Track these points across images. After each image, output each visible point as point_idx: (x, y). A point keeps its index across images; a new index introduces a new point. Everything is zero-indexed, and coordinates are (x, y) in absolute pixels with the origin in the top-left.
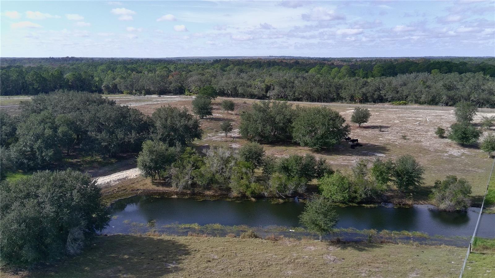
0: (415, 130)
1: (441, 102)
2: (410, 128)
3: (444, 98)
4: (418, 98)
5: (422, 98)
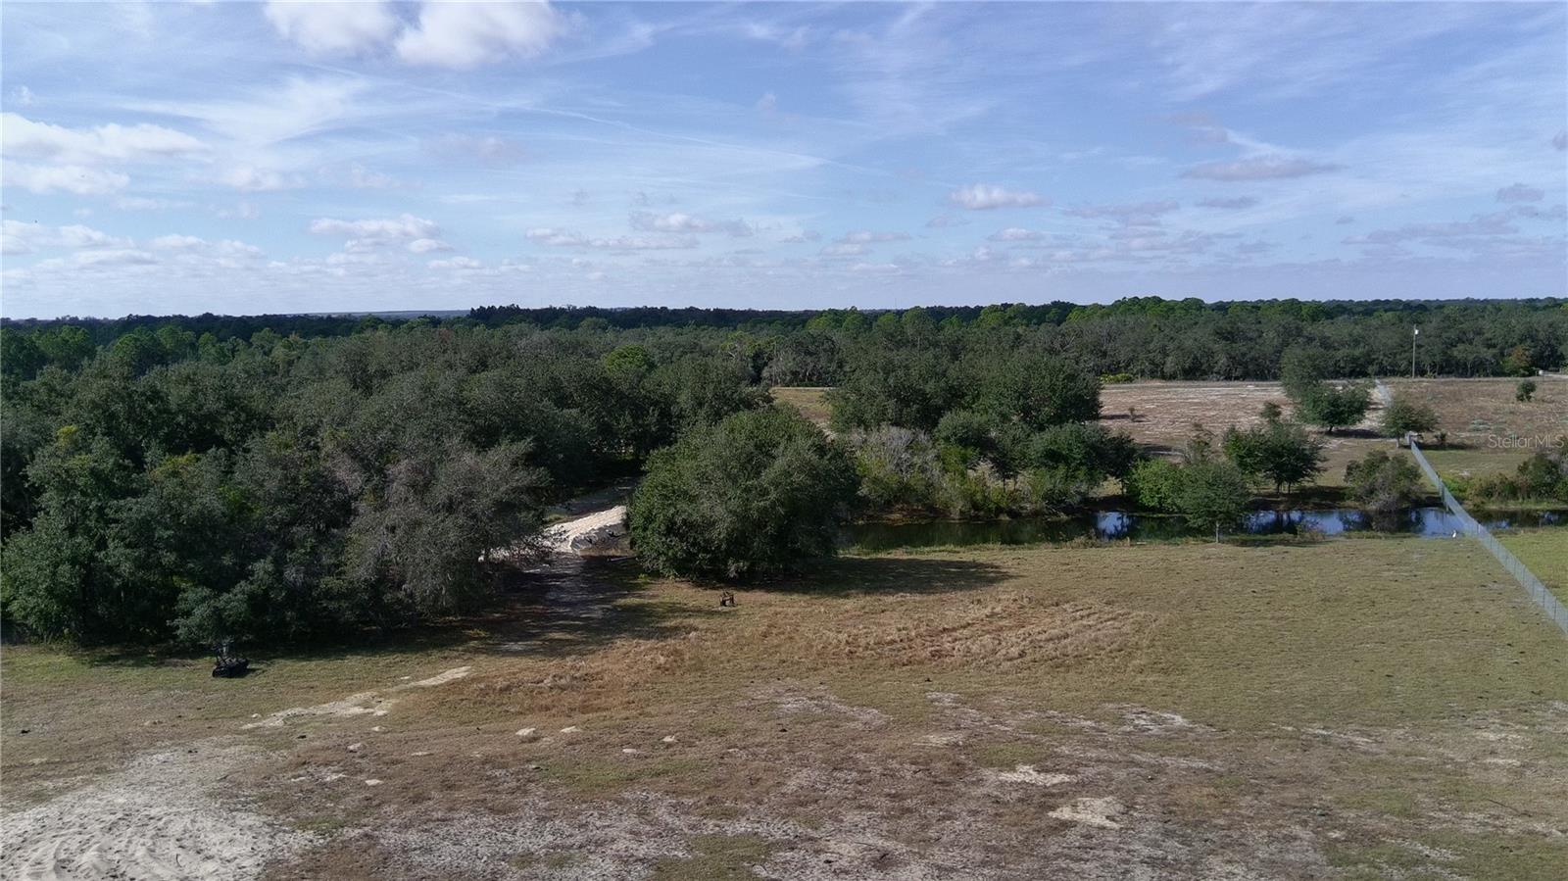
1: (1215, 370)
2: (1193, 414)
3: (1222, 360)
4: (1157, 366)
5: (1168, 365)
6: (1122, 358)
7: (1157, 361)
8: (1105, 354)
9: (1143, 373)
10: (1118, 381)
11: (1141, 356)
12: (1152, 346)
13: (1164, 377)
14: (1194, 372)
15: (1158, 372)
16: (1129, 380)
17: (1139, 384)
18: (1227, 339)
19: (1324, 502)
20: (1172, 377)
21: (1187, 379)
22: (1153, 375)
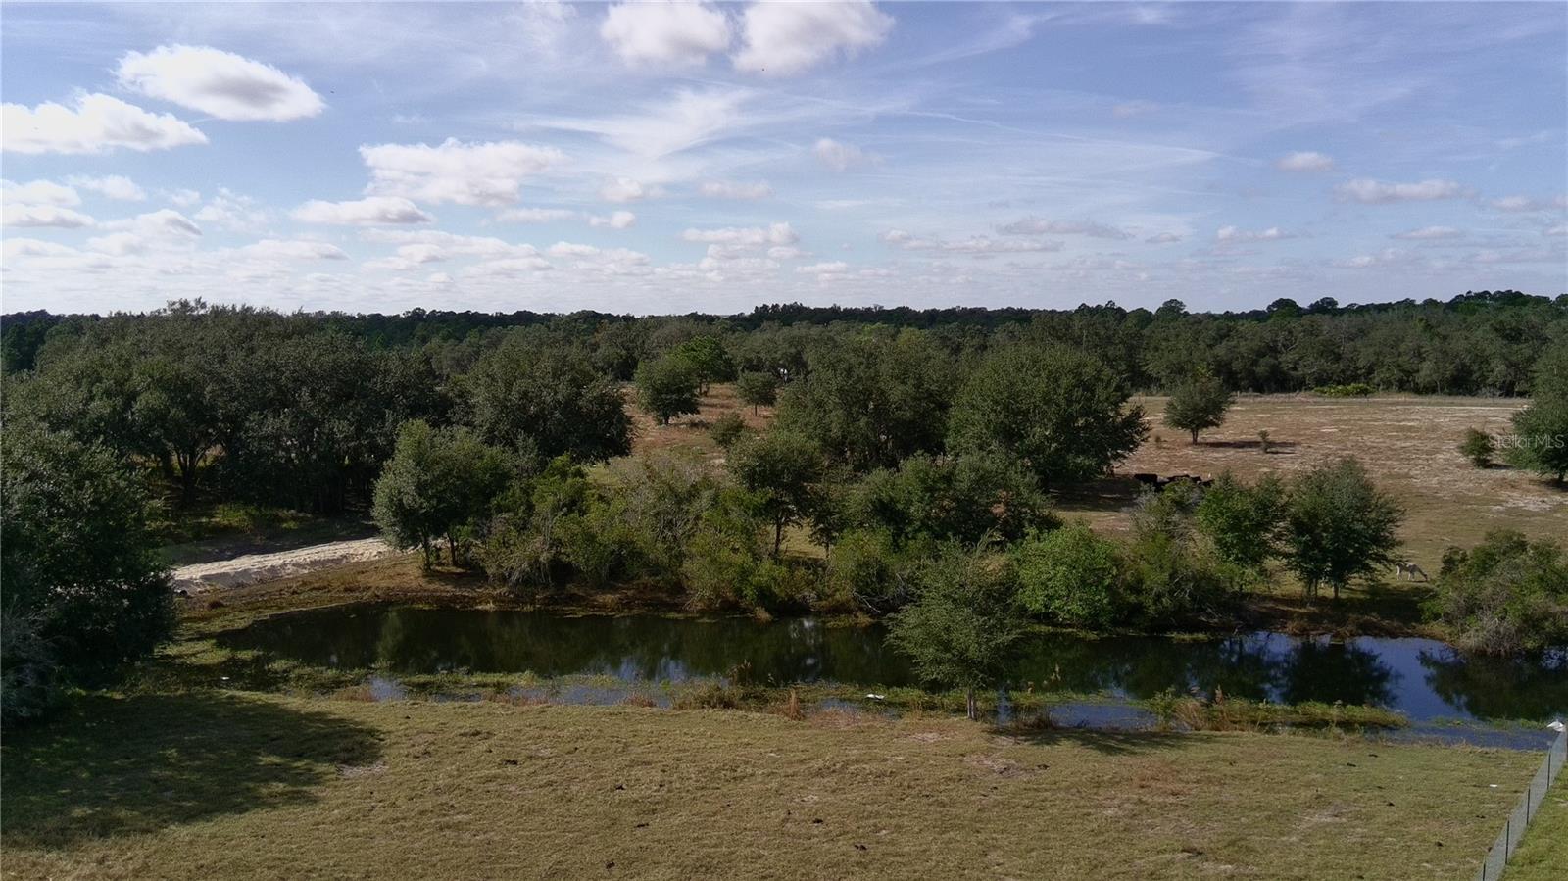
0: (1392, 450)
1: (1487, 382)
2: (1375, 445)
3: (1499, 369)
4: (1409, 373)
5: (1422, 374)
6: (1361, 364)
7: (1407, 367)
8: (1338, 358)
9: (1387, 385)
10: (1347, 394)
11: (1387, 360)
12: (1403, 347)
13: (1418, 391)
14: (1462, 383)
15: (1407, 383)
16: (1364, 392)
17: (1379, 398)
18: (1506, 337)
19: (1385, 623)
20: (1429, 390)
21: (1450, 394)
22: (1402, 386)
